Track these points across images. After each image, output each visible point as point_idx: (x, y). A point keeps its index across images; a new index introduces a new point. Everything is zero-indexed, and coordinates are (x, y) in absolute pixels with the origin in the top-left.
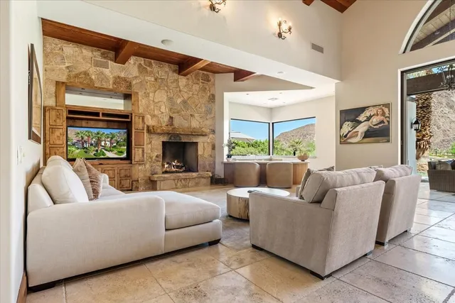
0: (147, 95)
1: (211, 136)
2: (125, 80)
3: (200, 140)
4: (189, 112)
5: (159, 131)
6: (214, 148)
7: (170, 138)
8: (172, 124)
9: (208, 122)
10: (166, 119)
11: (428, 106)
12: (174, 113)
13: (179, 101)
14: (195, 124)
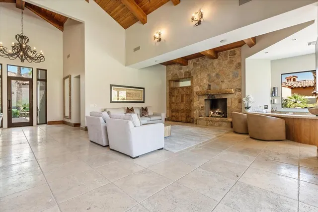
1: (237, 93)
2: (188, 72)
3: (228, 97)
4: (220, 80)
6: (240, 101)
7: (209, 97)
8: (210, 89)
9: (235, 84)
10: (207, 86)
12: (211, 82)
13: (214, 74)
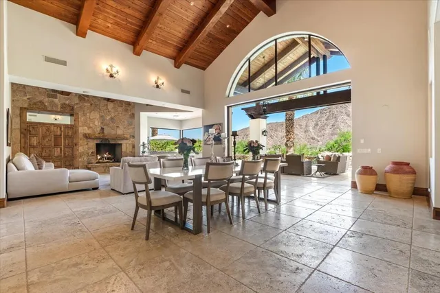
0: (84, 115)
1: (132, 139)
2: (69, 105)
3: (123, 142)
4: (115, 125)
5: (93, 137)
6: (134, 147)
7: (102, 141)
8: (103, 132)
9: (129, 131)
10: (99, 129)
11: (292, 119)
12: (104, 125)
13: (108, 118)
14: (119, 132)
